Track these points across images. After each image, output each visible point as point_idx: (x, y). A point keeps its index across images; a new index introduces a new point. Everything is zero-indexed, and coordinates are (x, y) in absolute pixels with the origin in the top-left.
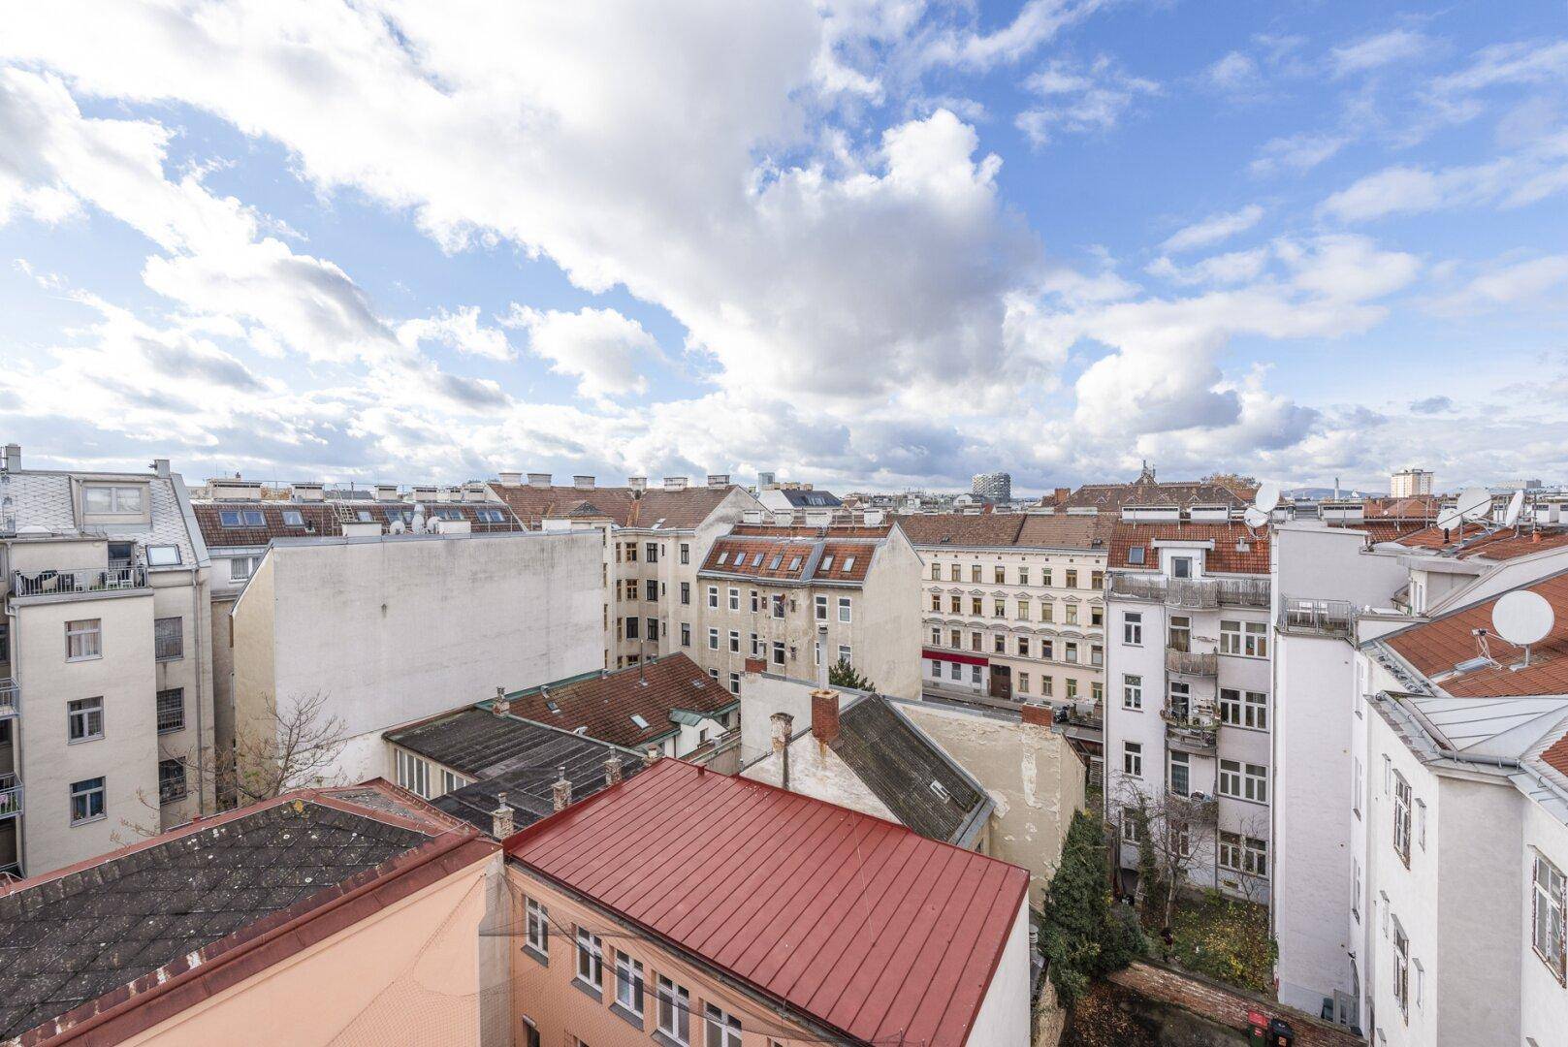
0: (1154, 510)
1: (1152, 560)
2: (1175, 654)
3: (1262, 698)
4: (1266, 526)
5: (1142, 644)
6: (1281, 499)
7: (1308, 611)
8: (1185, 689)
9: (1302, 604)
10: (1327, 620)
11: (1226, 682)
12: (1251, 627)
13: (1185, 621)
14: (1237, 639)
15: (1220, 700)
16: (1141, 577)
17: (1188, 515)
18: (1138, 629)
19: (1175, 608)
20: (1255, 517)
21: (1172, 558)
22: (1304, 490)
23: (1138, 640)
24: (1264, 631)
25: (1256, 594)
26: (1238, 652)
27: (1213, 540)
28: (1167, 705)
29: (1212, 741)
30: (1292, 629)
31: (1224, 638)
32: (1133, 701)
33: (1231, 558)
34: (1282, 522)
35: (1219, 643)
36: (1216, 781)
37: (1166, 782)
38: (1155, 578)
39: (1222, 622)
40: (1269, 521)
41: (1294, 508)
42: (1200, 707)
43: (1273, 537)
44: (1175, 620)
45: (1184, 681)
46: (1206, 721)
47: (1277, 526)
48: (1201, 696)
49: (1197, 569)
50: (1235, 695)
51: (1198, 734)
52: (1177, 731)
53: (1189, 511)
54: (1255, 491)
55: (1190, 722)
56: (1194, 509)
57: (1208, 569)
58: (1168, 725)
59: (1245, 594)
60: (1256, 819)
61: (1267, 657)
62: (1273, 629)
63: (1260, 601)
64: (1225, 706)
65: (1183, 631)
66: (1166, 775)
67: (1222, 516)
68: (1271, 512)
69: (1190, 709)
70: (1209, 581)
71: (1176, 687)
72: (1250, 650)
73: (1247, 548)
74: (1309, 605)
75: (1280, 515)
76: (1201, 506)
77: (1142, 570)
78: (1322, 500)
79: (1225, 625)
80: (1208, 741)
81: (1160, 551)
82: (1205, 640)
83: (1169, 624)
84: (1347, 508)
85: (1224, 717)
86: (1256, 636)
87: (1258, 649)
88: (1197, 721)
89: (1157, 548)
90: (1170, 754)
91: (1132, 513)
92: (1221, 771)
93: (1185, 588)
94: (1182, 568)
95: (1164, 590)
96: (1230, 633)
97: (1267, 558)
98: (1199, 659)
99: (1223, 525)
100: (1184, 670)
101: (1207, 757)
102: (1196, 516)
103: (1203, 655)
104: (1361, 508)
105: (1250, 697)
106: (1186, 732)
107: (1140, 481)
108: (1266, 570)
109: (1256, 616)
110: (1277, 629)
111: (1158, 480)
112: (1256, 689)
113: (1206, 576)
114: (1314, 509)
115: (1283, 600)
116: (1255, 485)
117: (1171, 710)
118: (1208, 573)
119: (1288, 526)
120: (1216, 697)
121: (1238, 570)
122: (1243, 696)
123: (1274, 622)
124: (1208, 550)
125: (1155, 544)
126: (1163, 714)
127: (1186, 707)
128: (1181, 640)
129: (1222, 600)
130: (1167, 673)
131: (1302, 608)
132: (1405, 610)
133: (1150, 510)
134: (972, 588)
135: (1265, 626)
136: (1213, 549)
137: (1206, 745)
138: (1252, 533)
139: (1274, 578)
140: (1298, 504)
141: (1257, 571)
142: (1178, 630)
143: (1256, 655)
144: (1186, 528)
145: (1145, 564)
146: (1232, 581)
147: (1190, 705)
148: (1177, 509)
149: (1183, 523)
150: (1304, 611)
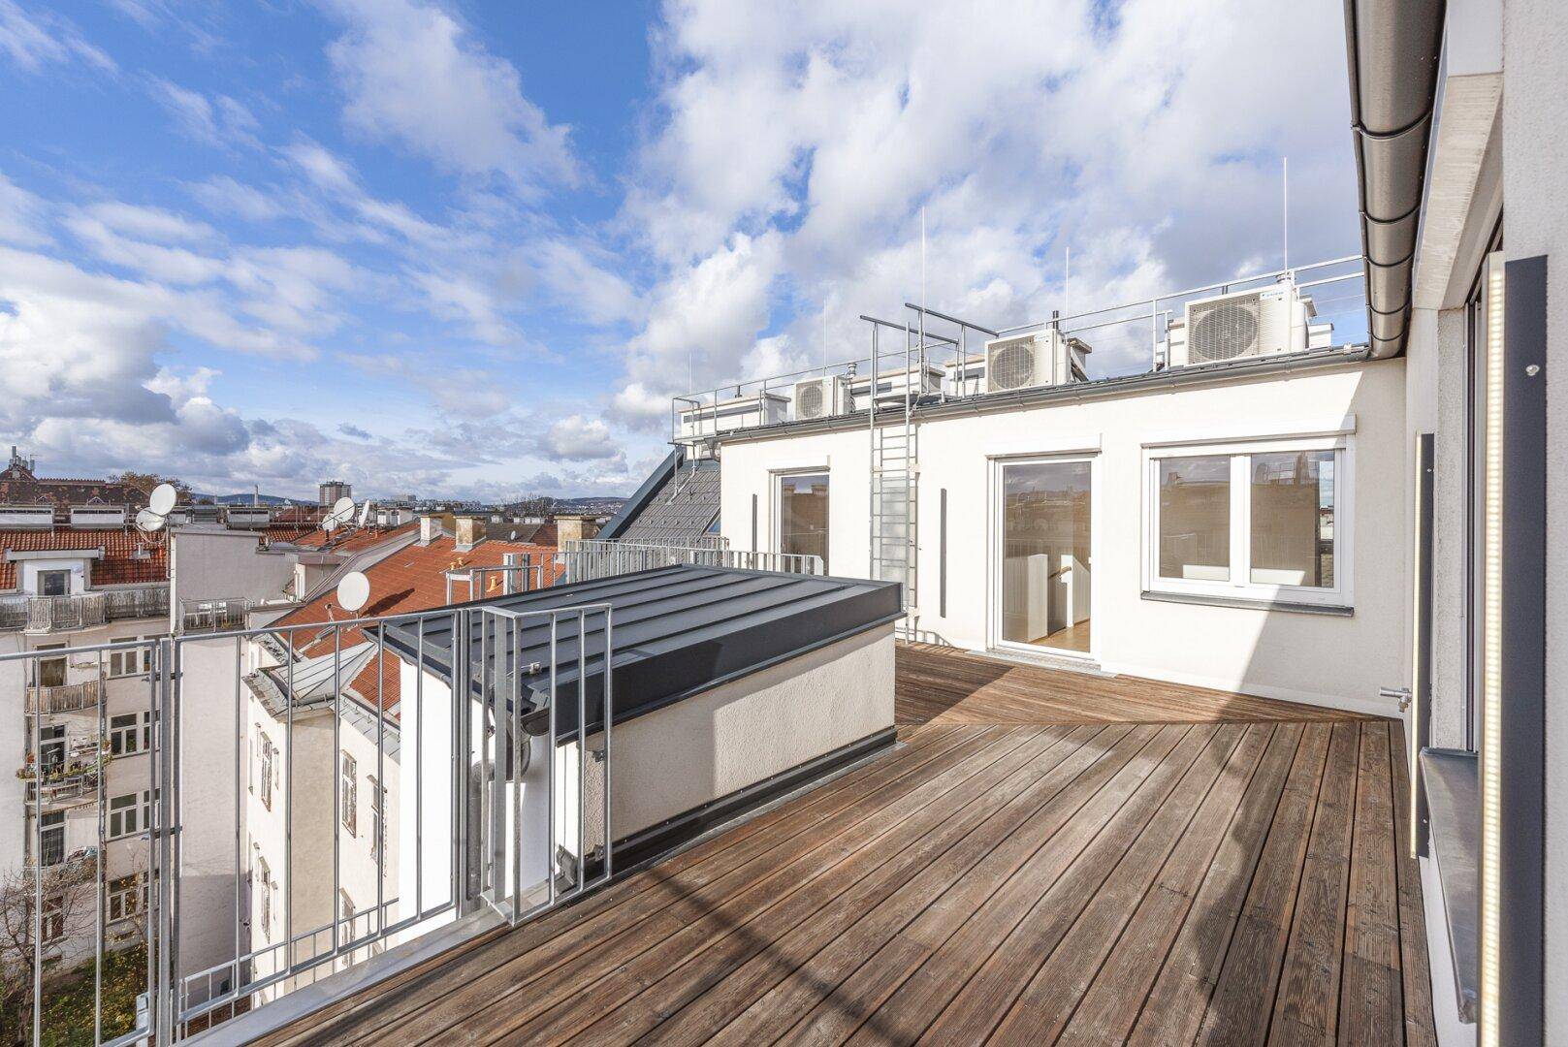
0: (11, 512)
1: (5, 577)
2: (42, 692)
4: (162, 530)
6: (181, 501)
7: (207, 613)
8: (59, 732)
9: (201, 607)
10: (225, 618)
11: (116, 709)
12: (149, 639)
14: (132, 656)
15: (110, 731)
17: (67, 519)
19: (42, 635)
20: (149, 520)
21: (39, 572)
25: (153, 604)
26: (134, 671)
27: (102, 548)
28: (30, 761)
29: (99, 782)
30: (189, 634)
33: (127, 567)
34: (180, 525)
35: (109, 665)
36: (104, 828)
38: (9, 601)
39: (112, 640)
40: (165, 525)
41: (195, 511)
42: (80, 746)
43: (171, 541)
45: (59, 721)
46: (91, 761)
47: (174, 530)
49: (78, 586)
50: (130, 719)
51: (77, 781)
52: (44, 788)
53: (69, 513)
55: (66, 771)
56: (77, 512)
57: (94, 582)
58: (30, 786)
59: (142, 605)
63: (157, 611)
64: (116, 736)
65: (56, 661)
66: (29, 851)
67: (115, 520)
68: (167, 516)
69: (66, 754)
70: (93, 595)
71: (44, 734)
73: (147, 556)
74: (208, 606)
75: (178, 518)
76: (88, 508)
80: (91, 784)
81: (19, 566)
82: (89, 666)
84: (253, 513)
85: (116, 749)
88: (76, 766)
89: (13, 562)
90: (34, 822)
92: (110, 813)
93: (60, 607)
94: (54, 584)
95: (24, 613)
96: (124, 652)
97: (165, 564)
98: (79, 690)
99: (117, 530)
100: (57, 709)
102: (77, 520)
103: (85, 685)
104: (267, 513)
105: (149, 716)
106: (60, 785)
108: (164, 577)
109: (153, 627)
113: (90, 590)
114: (216, 512)
115: (182, 605)
117: (36, 765)
118: (95, 587)
119: (187, 530)
120: (104, 730)
121: (134, 580)
122: (139, 718)
123: (174, 630)
124: (94, 560)
125: (10, 556)
126: (23, 774)
127: (61, 753)
128: (55, 673)
129: (112, 616)
130: (29, 721)
131: (201, 610)
132: (291, 598)
136: (101, 558)
137: (89, 789)
138: (146, 538)
139: (173, 584)
140: (202, 507)
141: (154, 578)
142: (47, 662)
144: (62, 535)
146: (122, 593)
147: (67, 749)
148: (49, 512)
149: (58, 530)
150: (202, 613)
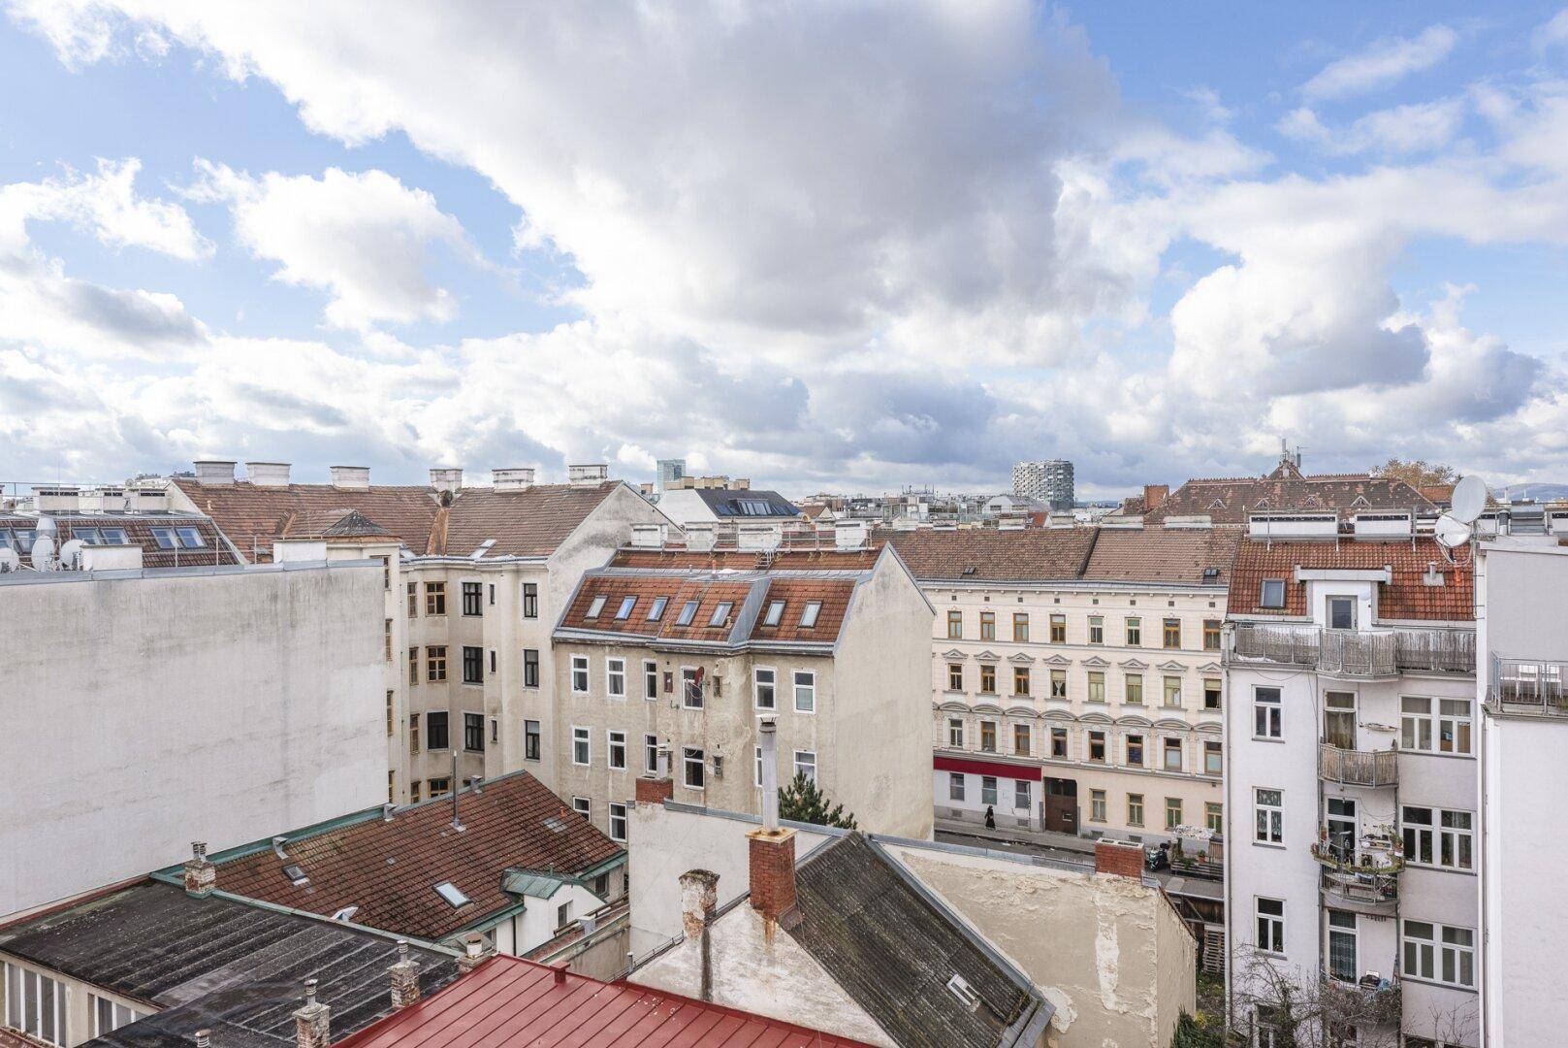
0: (1299, 519)
1: (1296, 600)
2: (1333, 752)
3: (1466, 820)
4: (1467, 544)
5: (1282, 738)
6: (1490, 501)
7: (1532, 680)
8: (1349, 808)
9: (1523, 669)
10: (1560, 693)
11: (1411, 798)
12: (1447, 706)
13: (1347, 699)
14: (1426, 725)
15: (1403, 825)
16: (1279, 629)
17: (1351, 527)
18: (1275, 713)
19: (1332, 679)
20: (1451, 530)
21: (1327, 597)
22: (1526, 486)
23: (1276, 732)
24: (1468, 712)
25: (1454, 654)
26: (1429, 747)
27: (1388, 567)
28: (1323, 837)
29: (1391, 893)
30: (1509, 708)
31: (1407, 724)
32: (1269, 831)
33: (1417, 596)
34: (1492, 538)
35: (1400, 733)
36: (1398, 955)
37: (1322, 961)
38: (1301, 631)
39: (1403, 698)
40: (1472, 536)
41: (1509, 516)
42: (1372, 837)
43: (1479, 561)
44: (1333, 698)
45: (1348, 795)
46: (1382, 859)
47: (1483, 545)
48: (1374, 818)
49: (1365, 615)
50: (1424, 816)
51: (1369, 882)
52: (1336, 877)
53: (1352, 520)
54: (1450, 489)
55: (1358, 863)
56: (1360, 519)
57: (1381, 614)
58: (1324, 869)
59: (1438, 654)
60: (1459, 1014)
61: (1472, 754)
62: (1479, 708)
63: (1460, 665)
64: (1409, 833)
65: (1346, 714)
66: (1322, 950)
67: (1401, 529)
68: (1475, 522)
69: (1357, 841)
70: (1384, 633)
71: (1336, 806)
72: (1446, 744)
73: (1439, 580)
74: (1533, 669)
75: (1489, 526)
76: (1371, 513)
77: (1281, 618)
78: (1552, 503)
79: (1409, 704)
80: (1384, 892)
81: (1308, 585)
82: (1379, 729)
83: (1323, 704)
85: (1409, 853)
86: (1456, 720)
87: (1457, 742)
88: (1367, 860)
89: (1303, 582)
90: (1327, 915)
91: (1264, 525)
92: (1405, 939)
93: (1347, 645)
94: (1342, 614)
95: (1316, 649)
96: (1417, 717)
97: (1469, 595)
98: (1370, 760)
99: (1404, 544)
100: (1348, 779)
101: (1383, 918)
102: (1363, 529)
103: (1376, 754)
105: (1447, 818)
106: (1352, 879)
107: (1277, 474)
108: (1469, 615)
109: (1454, 690)
110: (1485, 709)
111: (1306, 471)
112: (1457, 805)
113: (1378, 625)
114: (1537, 517)
115: (1494, 661)
116: (1453, 479)
117: (1328, 843)
118: (1383, 621)
119: (1502, 544)
120: (1396, 821)
121: (1426, 616)
122: (1436, 817)
123: (1481, 699)
124: (1381, 584)
125: (1300, 574)
126: (1316, 850)
127: (1351, 838)
128: (1343, 730)
129: (1404, 664)
130: (1321, 784)
131: (1523, 674)
133: (1293, 520)
134: (1015, 650)
135: (1468, 703)
136: (1389, 583)
137: (1382, 898)
138: (1447, 557)
139: (1481, 627)
140: (1515, 509)
141: (1455, 616)
142: (1338, 714)
143: (1455, 751)
144: (1347, 549)
145: (1285, 608)
146: (1419, 633)
147: (1357, 835)
148: (1334, 519)
149: (1343, 541)
150: (1526, 679)
